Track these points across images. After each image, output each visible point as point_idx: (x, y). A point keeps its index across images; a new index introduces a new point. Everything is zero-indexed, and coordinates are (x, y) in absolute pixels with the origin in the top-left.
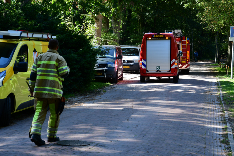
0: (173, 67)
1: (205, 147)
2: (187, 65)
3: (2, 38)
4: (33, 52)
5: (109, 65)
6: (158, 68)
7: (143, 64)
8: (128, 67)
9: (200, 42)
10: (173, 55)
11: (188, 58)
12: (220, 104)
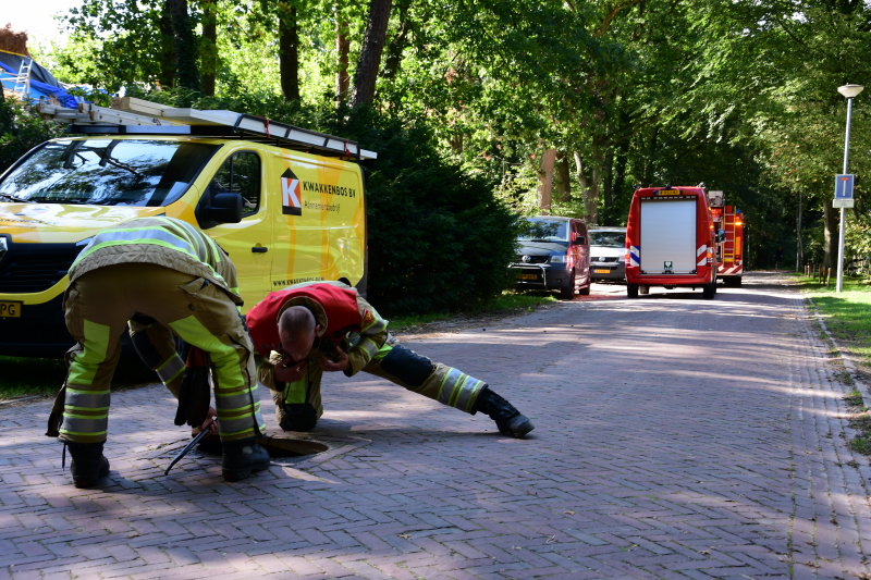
0: (703, 263)
1: (793, 470)
2: (736, 267)
3: (189, 132)
4: (284, 176)
5: (553, 257)
6: (668, 264)
7: (633, 256)
8: (608, 271)
9: (763, 233)
10: (702, 237)
11: (738, 252)
12: (823, 337)
